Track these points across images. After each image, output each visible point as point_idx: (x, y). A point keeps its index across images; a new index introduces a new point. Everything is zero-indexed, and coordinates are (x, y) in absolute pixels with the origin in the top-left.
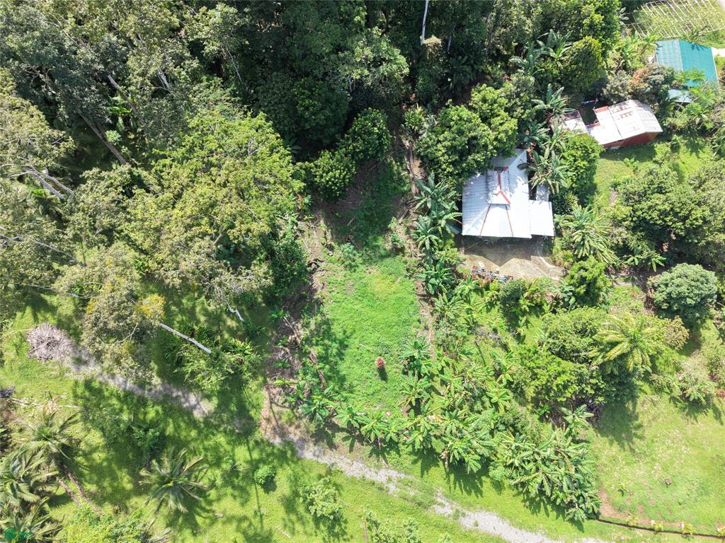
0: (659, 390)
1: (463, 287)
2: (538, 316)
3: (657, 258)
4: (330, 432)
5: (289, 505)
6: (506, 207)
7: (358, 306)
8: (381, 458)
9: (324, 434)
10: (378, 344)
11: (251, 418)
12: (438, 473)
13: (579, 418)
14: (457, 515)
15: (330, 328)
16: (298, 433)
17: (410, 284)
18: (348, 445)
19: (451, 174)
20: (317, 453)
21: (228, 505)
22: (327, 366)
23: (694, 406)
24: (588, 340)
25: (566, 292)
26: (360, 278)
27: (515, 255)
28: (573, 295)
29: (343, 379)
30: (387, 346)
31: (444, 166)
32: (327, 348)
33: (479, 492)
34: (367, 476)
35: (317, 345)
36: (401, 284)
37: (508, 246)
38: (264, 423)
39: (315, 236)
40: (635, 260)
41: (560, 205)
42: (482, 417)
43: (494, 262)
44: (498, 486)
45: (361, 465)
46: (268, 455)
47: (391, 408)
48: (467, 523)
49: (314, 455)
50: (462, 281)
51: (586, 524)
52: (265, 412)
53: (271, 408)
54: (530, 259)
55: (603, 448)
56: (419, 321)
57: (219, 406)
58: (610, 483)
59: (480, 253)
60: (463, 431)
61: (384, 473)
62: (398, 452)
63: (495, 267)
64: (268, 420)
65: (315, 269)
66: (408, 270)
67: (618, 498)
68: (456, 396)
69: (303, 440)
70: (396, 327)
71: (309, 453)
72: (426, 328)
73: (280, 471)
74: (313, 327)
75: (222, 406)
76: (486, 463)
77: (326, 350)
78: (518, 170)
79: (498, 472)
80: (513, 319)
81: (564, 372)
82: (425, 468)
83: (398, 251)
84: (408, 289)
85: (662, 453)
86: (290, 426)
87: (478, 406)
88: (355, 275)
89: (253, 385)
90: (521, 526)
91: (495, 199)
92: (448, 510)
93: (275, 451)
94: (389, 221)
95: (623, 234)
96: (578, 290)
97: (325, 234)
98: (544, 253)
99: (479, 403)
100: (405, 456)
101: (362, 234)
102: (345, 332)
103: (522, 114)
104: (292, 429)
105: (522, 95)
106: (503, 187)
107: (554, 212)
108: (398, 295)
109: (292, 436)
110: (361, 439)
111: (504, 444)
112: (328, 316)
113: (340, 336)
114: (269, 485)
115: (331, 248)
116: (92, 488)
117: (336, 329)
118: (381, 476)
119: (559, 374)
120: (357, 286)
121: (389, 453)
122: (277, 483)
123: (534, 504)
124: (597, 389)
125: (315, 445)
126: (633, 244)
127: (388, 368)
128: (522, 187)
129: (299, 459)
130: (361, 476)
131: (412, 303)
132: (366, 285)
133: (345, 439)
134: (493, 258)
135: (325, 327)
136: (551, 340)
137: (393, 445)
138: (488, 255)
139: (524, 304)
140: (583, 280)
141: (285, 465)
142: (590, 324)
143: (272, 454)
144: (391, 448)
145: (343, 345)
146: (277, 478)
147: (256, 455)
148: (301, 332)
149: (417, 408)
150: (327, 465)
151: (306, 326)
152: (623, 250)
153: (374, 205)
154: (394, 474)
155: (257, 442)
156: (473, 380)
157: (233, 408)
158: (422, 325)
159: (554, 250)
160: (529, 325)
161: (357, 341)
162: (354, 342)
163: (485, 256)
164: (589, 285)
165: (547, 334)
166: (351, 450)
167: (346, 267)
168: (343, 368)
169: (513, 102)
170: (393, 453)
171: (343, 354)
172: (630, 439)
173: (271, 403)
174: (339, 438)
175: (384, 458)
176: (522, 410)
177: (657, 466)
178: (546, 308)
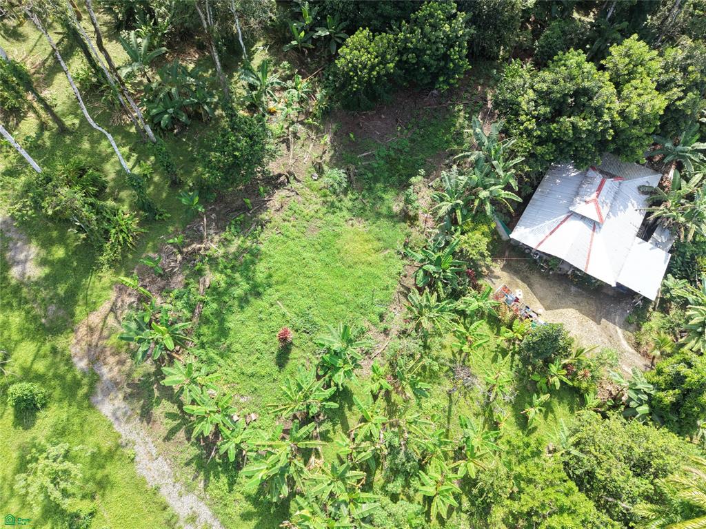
2: (572, 411)
4: (157, 393)
6: (595, 225)
7: (309, 255)
8: (201, 477)
9: (147, 392)
10: (301, 314)
11: (73, 315)
15: (253, 262)
16: (116, 369)
17: (398, 265)
18: (169, 427)
19: (528, 132)
20: (119, 413)
22: (215, 306)
24: (643, 485)
25: (638, 391)
26: (335, 225)
27: (577, 305)
28: (649, 402)
29: (224, 332)
30: (314, 324)
31: (523, 118)
32: (232, 283)
34: (164, 491)
35: (221, 272)
36: (386, 259)
37: (573, 289)
38: (83, 330)
39: (310, 150)
42: (393, 508)
43: (541, 300)
45: (166, 468)
46: (56, 376)
49: (114, 414)
50: (473, 292)
52: (95, 319)
53: (106, 318)
54: (599, 324)
56: (381, 317)
57: (47, 277)
59: (525, 279)
60: (343, 507)
61: (191, 503)
62: (232, 483)
63: (537, 306)
64: (91, 330)
65: (282, 184)
66: (406, 245)
68: (363, 445)
69: (116, 384)
70: (344, 307)
72: (386, 332)
73: (54, 407)
74: (233, 249)
75: (50, 281)
77: (230, 285)
78: (637, 191)
80: (526, 389)
81: (572, 512)
83: (408, 218)
84: (392, 270)
86: (113, 354)
87: (396, 486)
88: (330, 217)
89: (107, 276)
91: (582, 208)
93: (69, 377)
96: (661, 394)
97: (324, 153)
98: (626, 325)
99: (400, 481)
100: (239, 496)
101: (370, 175)
102: (270, 276)
103: (680, 99)
104: (112, 360)
105: (690, 68)
106: (602, 197)
108: (373, 270)
109: (105, 370)
112: (260, 246)
113: (260, 277)
114: (26, 416)
115: (320, 172)
118: (183, 504)
119: (562, 510)
120: (323, 231)
121: (217, 476)
122: (39, 422)
125: (125, 398)
127: (295, 353)
129: (91, 407)
130: (154, 484)
131: (387, 288)
132: (337, 235)
133: (170, 415)
134: (541, 294)
135: (248, 257)
136: (575, 452)
138: (537, 286)
139: (556, 374)
141: (66, 403)
142: (662, 458)
143: (62, 378)
144: (226, 471)
145: (255, 291)
146: (41, 414)
147: (40, 367)
148: (213, 246)
150: (120, 437)
151: (225, 242)
153: (407, 149)
154: (205, 513)
155: (54, 351)
156: (406, 435)
157: (61, 290)
158: (383, 325)
159: (645, 326)
160: (550, 416)
161: (277, 295)
162: (271, 294)
163: (530, 285)
164: (686, 394)
165: (572, 440)
166: (167, 439)
167: (325, 203)
169: (671, 76)
170: (224, 479)
171: (247, 302)
173: (112, 310)
174: (164, 408)
175: (207, 480)
178: (592, 400)
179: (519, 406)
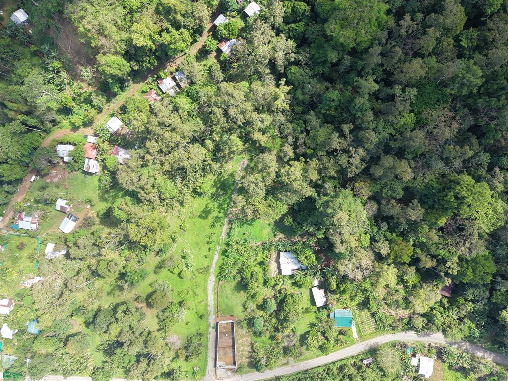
0: (247, 298)
1: (266, 252)
3: (278, 301)
5: (217, 217)
6: (288, 263)
7: (259, 227)
8: (226, 235)
9: (230, 222)
10: (250, 232)
12: (224, 246)
13: (238, 278)
14: (217, 251)
17: (266, 239)
19: (292, 249)
21: (216, 205)
23: (244, 306)
26: (267, 227)
28: (267, 278)
29: (242, 225)
30: (250, 235)
33: (222, 255)
34: (223, 232)
36: (266, 237)
40: (278, 295)
41: (291, 277)
44: (223, 260)
45: (225, 230)
47: (237, 236)
48: (216, 253)
51: (218, 278)
55: (234, 283)
58: (226, 284)
61: (224, 235)
63: (274, 260)
66: (270, 238)
67: (223, 286)
69: (229, 218)
71: (226, 220)
76: (227, 257)
78: (299, 266)
79: (226, 259)
80: (260, 264)
82: (225, 244)
83: (275, 236)
84: (265, 239)
85: (233, 297)
86: (232, 215)
90: (216, 264)
91: (289, 260)
92: (218, 249)
93: (227, 213)
94: (282, 233)
95: (283, 291)
98: (278, 273)
100: (227, 240)
101: (278, 227)
102: (253, 225)
106: (293, 262)
107: (290, 276)
108: (263, 236)
109: (230, 216)
110: (230, 230)
111: (232, 261)
114: (219, 212)
116: (216, 180)
117: (253, 223)
118: (223, 235)
120: (264, 226)
123: (220, 267)
124: (244, 282)
125: (228, 221)
126: (282, 295)
127: (245, 235)
128: (296, 267)
129: (225, 218)
131: (261, 240)
132: (265, 228)
133: (230, 227)
137: (229, 237)
140: (269, 280)
141: (224, 215)
145: (250, 225)
146: (221, 214)
149: (237, 243)
150: (225, 223)
152: (280, 292)
154: (224, 237)
162: (251, 227)
166: (228, 228)
167: (269, 223)
168: (245, 225)
171: (248, 225)
172: (236, 290)
174: (230, 225)
176: (239, 265)
177: (231, 296)
179: (258, 264)
